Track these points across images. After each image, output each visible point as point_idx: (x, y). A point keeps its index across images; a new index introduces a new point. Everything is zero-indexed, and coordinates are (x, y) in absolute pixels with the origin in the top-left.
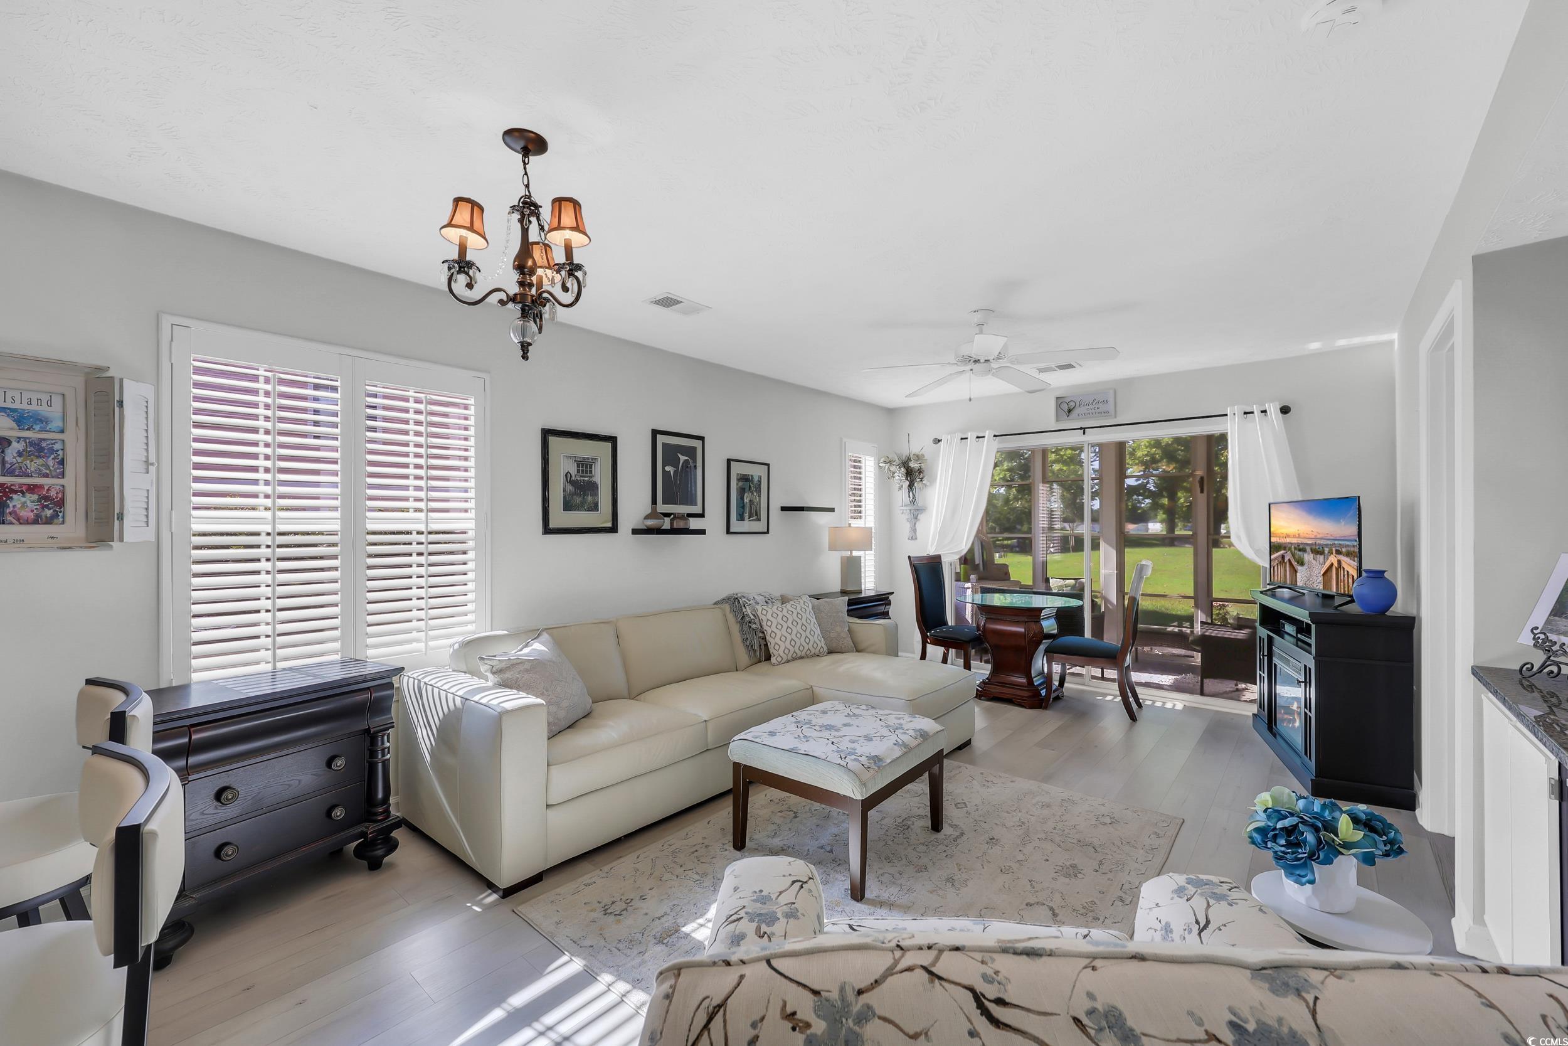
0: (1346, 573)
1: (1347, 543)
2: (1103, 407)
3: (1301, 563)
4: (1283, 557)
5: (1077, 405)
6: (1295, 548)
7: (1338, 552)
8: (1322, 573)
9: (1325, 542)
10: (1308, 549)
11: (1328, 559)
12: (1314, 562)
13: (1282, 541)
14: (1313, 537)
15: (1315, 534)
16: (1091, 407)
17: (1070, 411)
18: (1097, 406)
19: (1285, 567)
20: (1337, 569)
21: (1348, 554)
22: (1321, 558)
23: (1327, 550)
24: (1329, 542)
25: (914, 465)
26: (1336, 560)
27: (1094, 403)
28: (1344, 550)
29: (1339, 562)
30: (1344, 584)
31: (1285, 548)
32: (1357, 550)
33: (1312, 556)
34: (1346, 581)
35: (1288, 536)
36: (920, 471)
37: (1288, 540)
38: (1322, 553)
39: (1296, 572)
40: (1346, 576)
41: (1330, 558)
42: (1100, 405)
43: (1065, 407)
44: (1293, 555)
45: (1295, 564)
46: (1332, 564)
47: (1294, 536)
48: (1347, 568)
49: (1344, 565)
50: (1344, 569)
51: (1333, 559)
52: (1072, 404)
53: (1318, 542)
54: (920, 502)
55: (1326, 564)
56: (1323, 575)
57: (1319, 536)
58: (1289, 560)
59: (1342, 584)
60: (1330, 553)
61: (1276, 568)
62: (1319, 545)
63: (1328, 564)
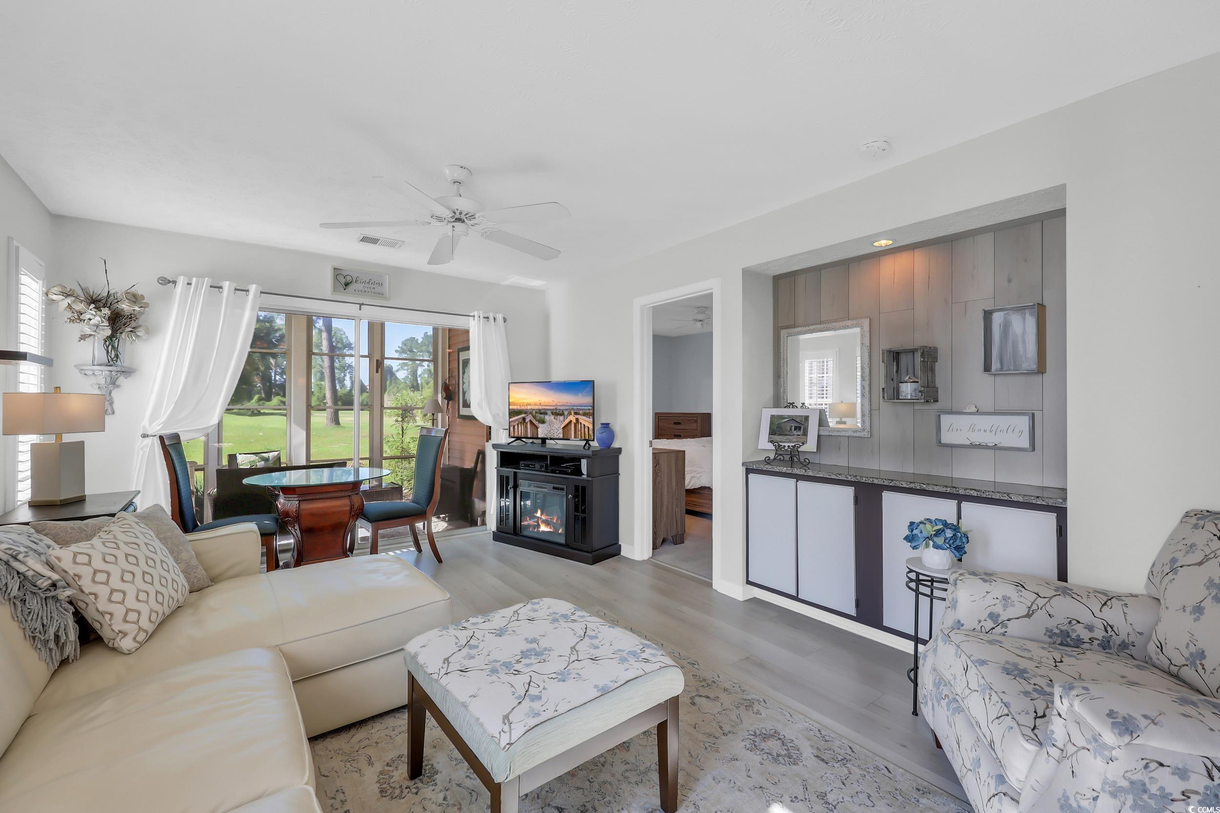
0: (582, 426)
1: (583, 408)
2: (378, 289)
3: (543, 422)
4: (524, 419)
5: (354, 280)
6: (536, 413)
7: (576, 413)
8: (562, 427)
9: (564, 408)
10: (549, 413)
11: (567, 418)
12: (555, 420)
13: (522, 408)
14: (554, 404)
15: (556, 403)
16: (367, 285)
17: (347, 284)
18: (372, 286)
19: (526, 427)
20: (575, 424)
21: (585, 414)
22: (562, 418)
23: (566, 413)
24: (568, 408)
25: (125, 307)
26: (574, 418)
27: (370, 283)
28: (581, 412)
29: (577, 420)
30: (581, 433)
31: (526, 413)
32: (591, 411)
33: (552, 417)
34: (583, 431)
35: (530, 404)
36: (131, 317)
37: (529, 407)
38: (562, 414)
39: (537, 428)
40: (583, 428)
41: (569, 417)
42: (375, 286)
43: (343, 281)
44: (534, 417)
45: (536, 423)
46: (571, 421)
47: (535, 405)
48: (583, 422)
49: (581, 421)
50: (581, 423)
51: (572, 418)
52: (349, 279)
53: (559, 408)
54: (125, 360)
55: (566, 421)
56: (563, 428)
57: (559, 404)
58: (531, 421)
59: (579, 432)
60: (570, 414)
61: (516, 427)
62: (559, 409)
63: (567, 421)
